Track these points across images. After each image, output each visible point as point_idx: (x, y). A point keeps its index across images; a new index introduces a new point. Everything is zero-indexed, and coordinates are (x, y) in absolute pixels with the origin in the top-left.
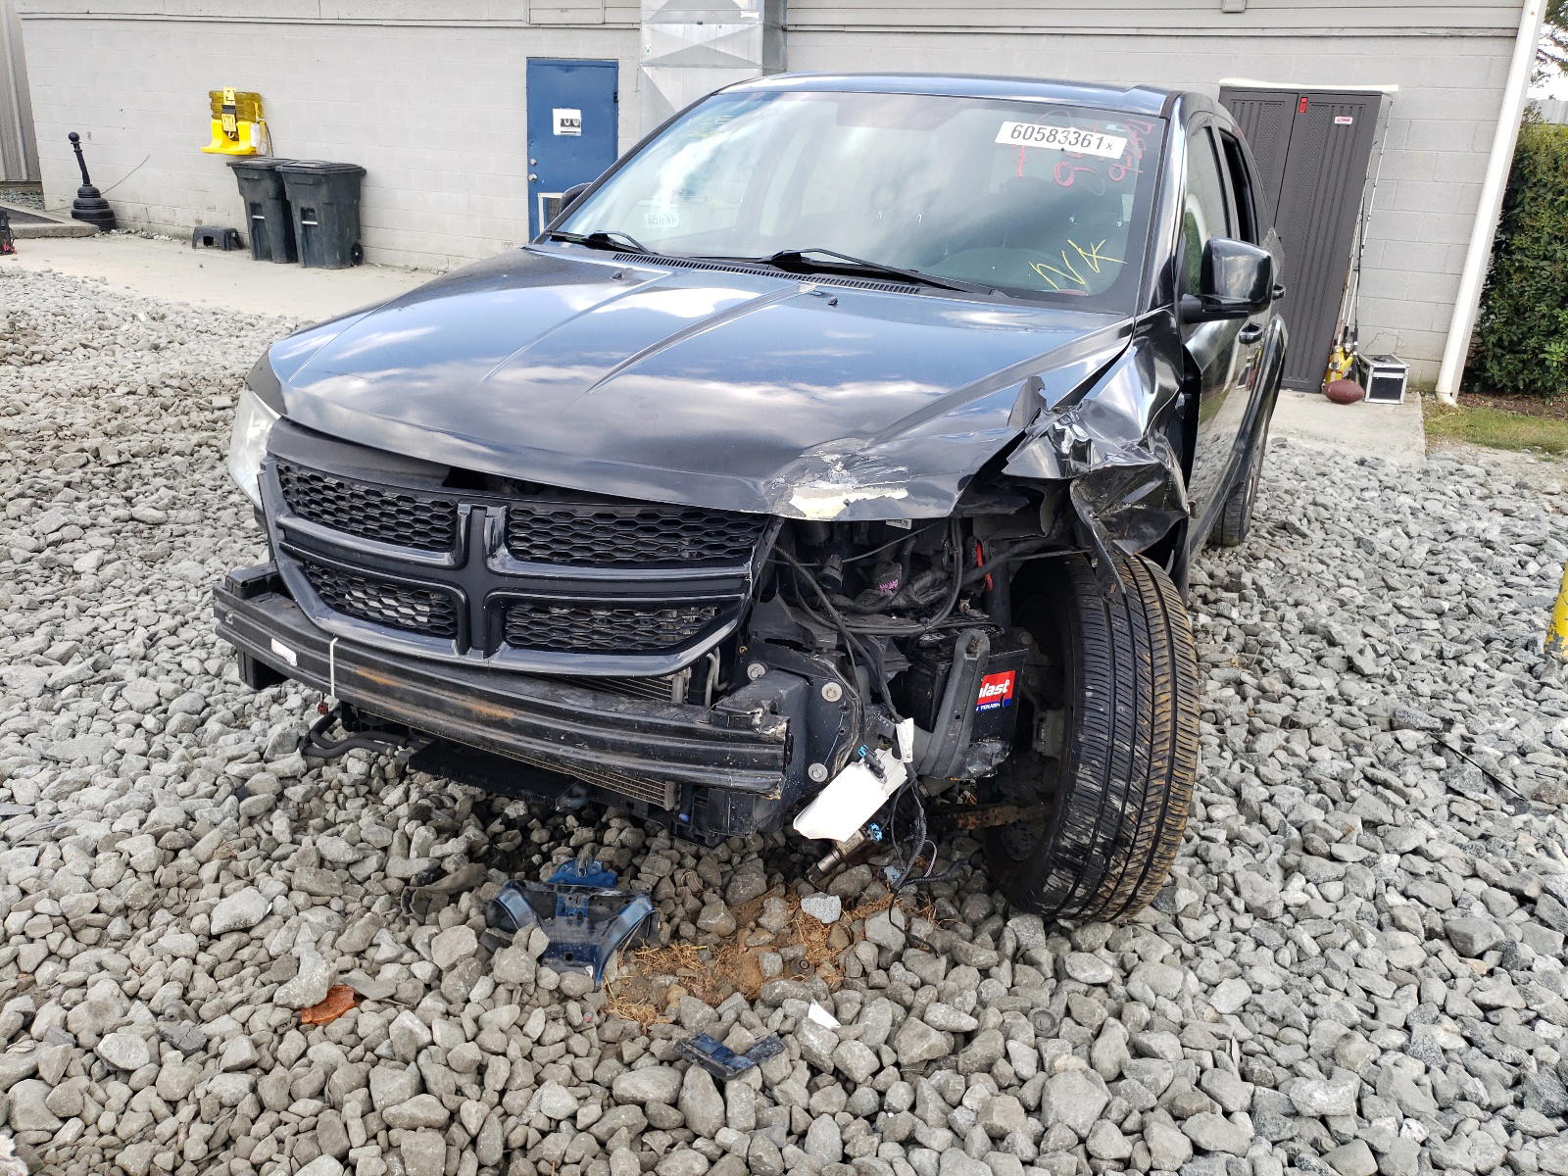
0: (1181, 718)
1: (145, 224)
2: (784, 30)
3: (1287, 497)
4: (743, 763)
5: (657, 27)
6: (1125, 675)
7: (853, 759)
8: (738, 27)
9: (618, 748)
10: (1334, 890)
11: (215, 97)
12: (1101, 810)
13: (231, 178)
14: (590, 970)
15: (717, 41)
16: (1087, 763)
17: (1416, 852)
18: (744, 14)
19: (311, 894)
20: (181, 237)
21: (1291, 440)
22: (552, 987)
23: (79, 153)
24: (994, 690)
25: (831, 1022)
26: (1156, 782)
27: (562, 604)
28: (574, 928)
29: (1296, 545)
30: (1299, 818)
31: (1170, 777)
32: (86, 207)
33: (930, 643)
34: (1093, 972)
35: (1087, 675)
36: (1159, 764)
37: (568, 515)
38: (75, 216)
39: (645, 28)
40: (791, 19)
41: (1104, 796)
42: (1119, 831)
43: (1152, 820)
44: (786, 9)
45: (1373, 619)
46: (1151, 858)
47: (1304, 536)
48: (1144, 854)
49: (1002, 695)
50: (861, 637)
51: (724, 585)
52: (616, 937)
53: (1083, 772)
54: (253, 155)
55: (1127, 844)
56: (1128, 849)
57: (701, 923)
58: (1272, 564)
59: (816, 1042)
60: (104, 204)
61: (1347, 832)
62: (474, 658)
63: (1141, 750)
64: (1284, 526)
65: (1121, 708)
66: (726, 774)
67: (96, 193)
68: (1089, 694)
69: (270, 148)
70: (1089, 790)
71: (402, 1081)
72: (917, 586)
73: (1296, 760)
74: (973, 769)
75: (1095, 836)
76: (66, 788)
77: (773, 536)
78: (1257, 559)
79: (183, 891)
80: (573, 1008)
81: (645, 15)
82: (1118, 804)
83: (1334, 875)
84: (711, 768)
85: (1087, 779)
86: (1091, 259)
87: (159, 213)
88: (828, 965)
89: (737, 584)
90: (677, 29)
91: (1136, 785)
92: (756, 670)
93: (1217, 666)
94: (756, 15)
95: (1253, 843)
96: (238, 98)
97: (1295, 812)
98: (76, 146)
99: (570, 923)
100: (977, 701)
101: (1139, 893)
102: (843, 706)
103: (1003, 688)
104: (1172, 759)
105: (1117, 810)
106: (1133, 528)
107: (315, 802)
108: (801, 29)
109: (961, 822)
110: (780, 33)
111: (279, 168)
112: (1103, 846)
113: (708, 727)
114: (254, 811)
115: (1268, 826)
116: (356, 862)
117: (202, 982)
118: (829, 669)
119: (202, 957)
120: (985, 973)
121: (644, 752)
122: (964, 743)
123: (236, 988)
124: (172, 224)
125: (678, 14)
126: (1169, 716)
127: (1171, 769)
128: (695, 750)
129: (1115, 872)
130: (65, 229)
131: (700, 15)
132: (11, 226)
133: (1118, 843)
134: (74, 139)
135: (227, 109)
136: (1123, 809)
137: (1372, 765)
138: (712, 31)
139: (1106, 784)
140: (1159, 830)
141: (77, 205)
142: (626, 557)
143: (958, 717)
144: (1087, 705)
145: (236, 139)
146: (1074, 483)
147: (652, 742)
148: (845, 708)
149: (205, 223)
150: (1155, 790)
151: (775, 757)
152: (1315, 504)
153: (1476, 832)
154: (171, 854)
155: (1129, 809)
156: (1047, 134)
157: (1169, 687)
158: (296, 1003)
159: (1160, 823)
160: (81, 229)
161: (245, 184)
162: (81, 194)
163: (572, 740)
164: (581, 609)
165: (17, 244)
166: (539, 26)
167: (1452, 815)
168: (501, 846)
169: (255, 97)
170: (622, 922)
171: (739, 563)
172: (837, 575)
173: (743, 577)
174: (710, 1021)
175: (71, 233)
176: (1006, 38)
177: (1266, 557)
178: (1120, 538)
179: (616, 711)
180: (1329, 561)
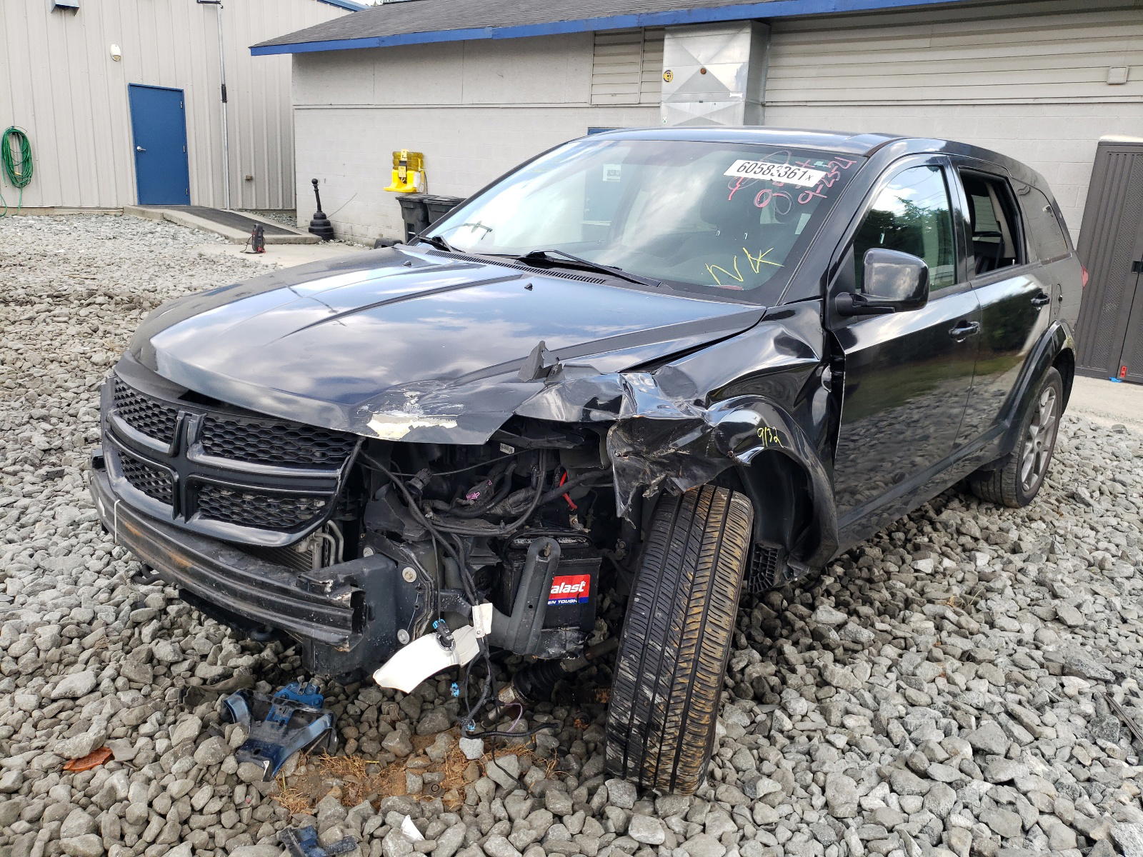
0: (708, 629)
1: (350, 237)
2: (763, 105)
3: (1092, 473)
4: (322, 619)
5: (672, 105)
6: (668, 588)
7: (430, 630)
8: (728, 104)
9: (244, 597)
10: (912, 803)
11: (396, 155)
12: (635, 697)
13: (398, 207)
14: (267, 764)
15: (712, 114)
16: (626, 657)
17: (1011, 783)
18: (732, 95)
19: (130, 680)
20: (368, 245)
21: (1129, 427)
22: (230, 772)
23: (317, 191)
24: (569, 589)
25: (415, 834)
26: (681, 680)
27: (228, 488)
28: (274, 731)
29: (1077, 512)
30: (919, 737)
31: (693, 677)
32: (317, 225)
33: (521, 545)
34: (645, 834)
35: (639, 584)
36: (684, 665)
37: (233, 424)
38: (311, 231)
39: (663, 106)
40: (769, 97)
41: (637, 685)
42: (650, 717)
43: (678, 712)
44: (765, 91)
45: (1112, 579)
46: (680, 745)
47: (1088, 505)
48: (674, 739)
49: (578, 594)
50: (446, 535)
51: (325, 484)
52: (301, 743)
53: (624, 663)
54: (414, 192)
55: (658, 729)
56: (660, 733)
57: (384, 743)
58: (1044, 526)
59: (392, 849)
60: (328, 223)
61: (952, 754)
62: (180, 521)
63: (670, 651)
64: (1073, 496)
65: (659, 614)
66: (312, 627)
67: (324, 217)
68: (637, 600)
69: (426, 189)
70: (626, 679)
71: (81, 821)
72: (511, 500)
73: (953, 688)
74: (552, 651)
75: (632, 718)
76: (38, 588)
77: (356, 449)
78: (1032, 520)
79: (62, 667)
80: (240, 790)
81: (664, 97)
82: (649, 694)
83: (918, 790)
84: (303, 621)
85: (626, 670)
86: (755, 262)
87: (358, 230)
88: (455, 792)
89: (332, 484)
90: (686, 107)
91: (664, 680)
92: (368, 552)
93: (933, 603)
94: (740, 95)
95: (866, 751)
96: (409, 156)
97: (918, 731)
98: (316, 187)
99: (272, 726)
100: (549, 596)
101: (678, 773)
102: (418, 587)
103: (579, 587)
104: (696, 662)
105: (648, 699)
106: (686, 469)
107: (185, 618)
108: (775, 105)
109: (598, 696)
110: (760, 107)
111: (426, 201)
112: (639, 727)
113: (297, 589)
114: (139, 619)
115: (891, 740)
116: (176, 663)
117: (27, 729)
118: (408, 556)
119: (36, 714)
120: (558, 818)
121: (259, 602)
122: (537, 628)
123: (44, 738)
124: (365, 236)
125: (686, 96)
126: (697, 626)
127: (695, 670)
128: (290, 606)
129: (653, 751)
130: (302, 239)
131: (702, 96)
132: (265, 236)
133: (649, 728)
134: (315, 182)
135: (402, 163)
136: (654, 699)
137: (1020, 703)
138: (709, 107)
139: (639, 675)
140: (684, 721)
141: (312, 224)
142: (265, 457)
143: (531, 607)
144: (634, 608)
145: (405, 182)
146: (614, 428)
147: (264, 596)
148: (420, 589)
149: (385, 236)
150: (680, 687)
151: (345, 619)
152: (1114, 480)
153: (1084, 774)
154: (67, 640)
155: (658, 699)
156: (765, 167)
157: (702, 602)
158: (66, 754)
159: (685, 715)
160: (312, 239)
161: (406, 211)
162: (315, 217)
163: (220, 587)
164: (239, 493)
165: (266, 247)
166: (597, 106)
167: (1072, 757)
168: (282, 665)
169: (419, 156)
170: (309, 732)
171: (333, 468)
172: (419, 486)
173: (335, 479)
174: (338, 817)
175: (305, 242)
176: (926, 108)
177: (1041, 519)
178: (677, 477)
179: (245, 570)
180: (1100, 528)
